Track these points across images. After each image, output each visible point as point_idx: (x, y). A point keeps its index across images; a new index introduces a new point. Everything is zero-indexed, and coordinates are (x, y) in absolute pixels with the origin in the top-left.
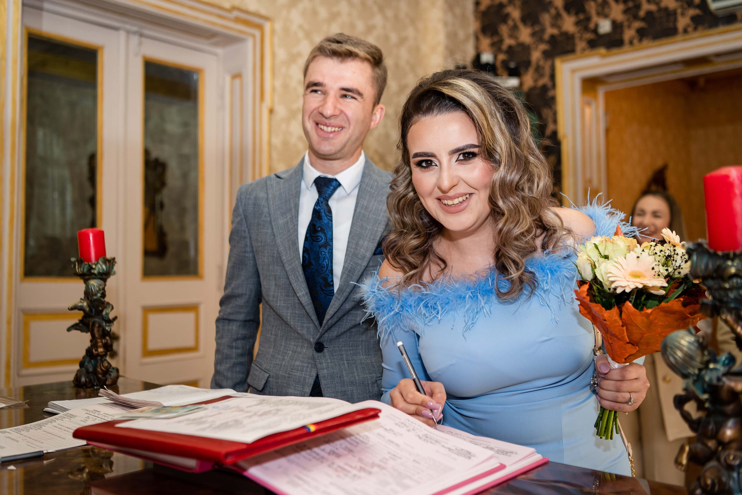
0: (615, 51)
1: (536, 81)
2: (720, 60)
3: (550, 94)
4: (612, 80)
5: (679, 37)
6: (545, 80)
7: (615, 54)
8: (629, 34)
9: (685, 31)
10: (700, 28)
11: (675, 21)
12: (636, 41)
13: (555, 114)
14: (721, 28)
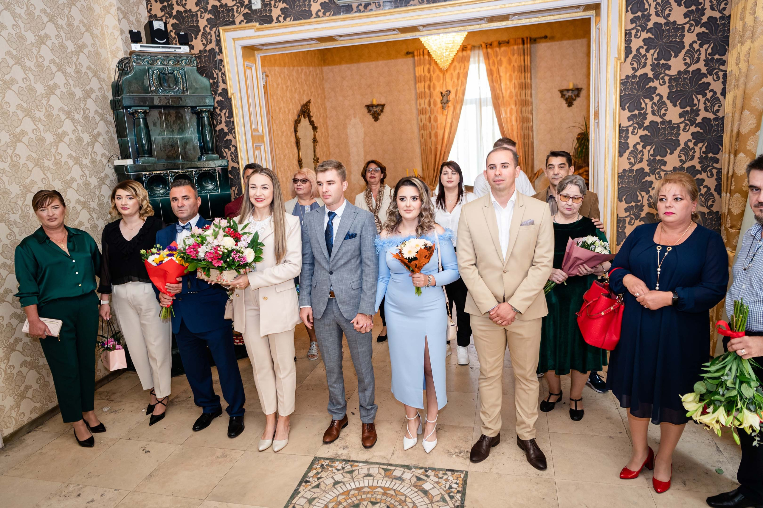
0: (266, 25)
1: (205, 45)
2: (342, 38)
3: (219, 57)
4: (265, 48)
5: (312, 20)
6: (213, 45)
7: (267, 29)
8: (276, 13)
9: (318, 16)
10: (328, 14)
11: (310, 5)
12: (281, 19)
13: (224, 74)
14: (342, 16)
